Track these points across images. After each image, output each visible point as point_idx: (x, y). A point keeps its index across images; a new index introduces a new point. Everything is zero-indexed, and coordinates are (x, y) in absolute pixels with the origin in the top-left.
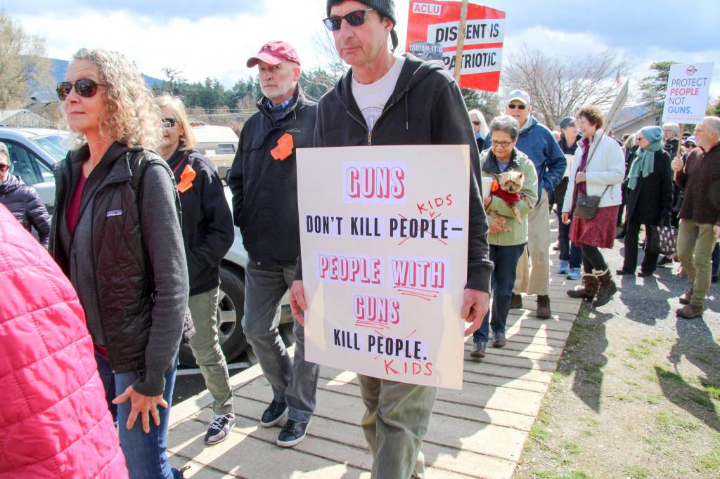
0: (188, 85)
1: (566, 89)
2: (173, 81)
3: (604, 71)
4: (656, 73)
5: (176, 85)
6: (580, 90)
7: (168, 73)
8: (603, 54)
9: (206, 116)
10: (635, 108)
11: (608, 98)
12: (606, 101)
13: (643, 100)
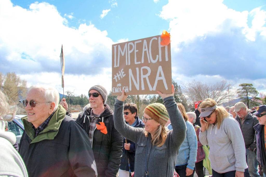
0: (75, 97)
1: (210, 95)
2: (69, 96)
3: (223, 88)
4: (241, 87)
5: (70, 97)
6: (216, 94)
7: (68, 93)
8: (222, 82)
9: (81, 108)
10: (236, 100)
11: (226, 97)
12: (225, 98)
13: (238, 97)
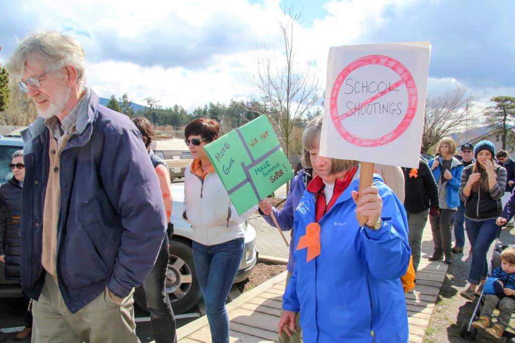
0: (162, 110)
1: (430, 115)
2: (152, 107)
3: (456, 104)
4: (495, 104)
5: (153, 109)
6: (440, 115)
7: (149, 102)
8: (456, 91)
9: (173, 131)
10: (481, 128)
11: (461, 121)
12: (459, 124)
13: (486, 123)
